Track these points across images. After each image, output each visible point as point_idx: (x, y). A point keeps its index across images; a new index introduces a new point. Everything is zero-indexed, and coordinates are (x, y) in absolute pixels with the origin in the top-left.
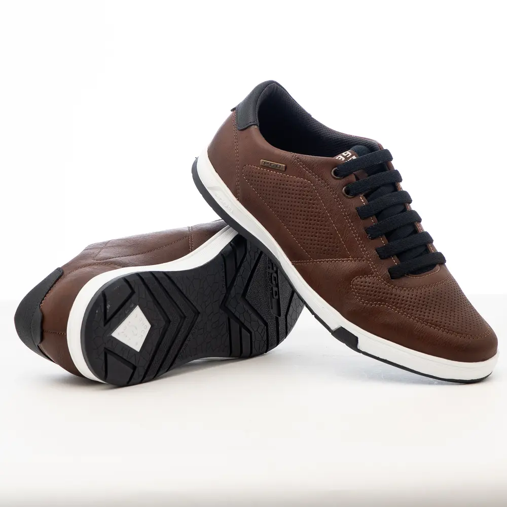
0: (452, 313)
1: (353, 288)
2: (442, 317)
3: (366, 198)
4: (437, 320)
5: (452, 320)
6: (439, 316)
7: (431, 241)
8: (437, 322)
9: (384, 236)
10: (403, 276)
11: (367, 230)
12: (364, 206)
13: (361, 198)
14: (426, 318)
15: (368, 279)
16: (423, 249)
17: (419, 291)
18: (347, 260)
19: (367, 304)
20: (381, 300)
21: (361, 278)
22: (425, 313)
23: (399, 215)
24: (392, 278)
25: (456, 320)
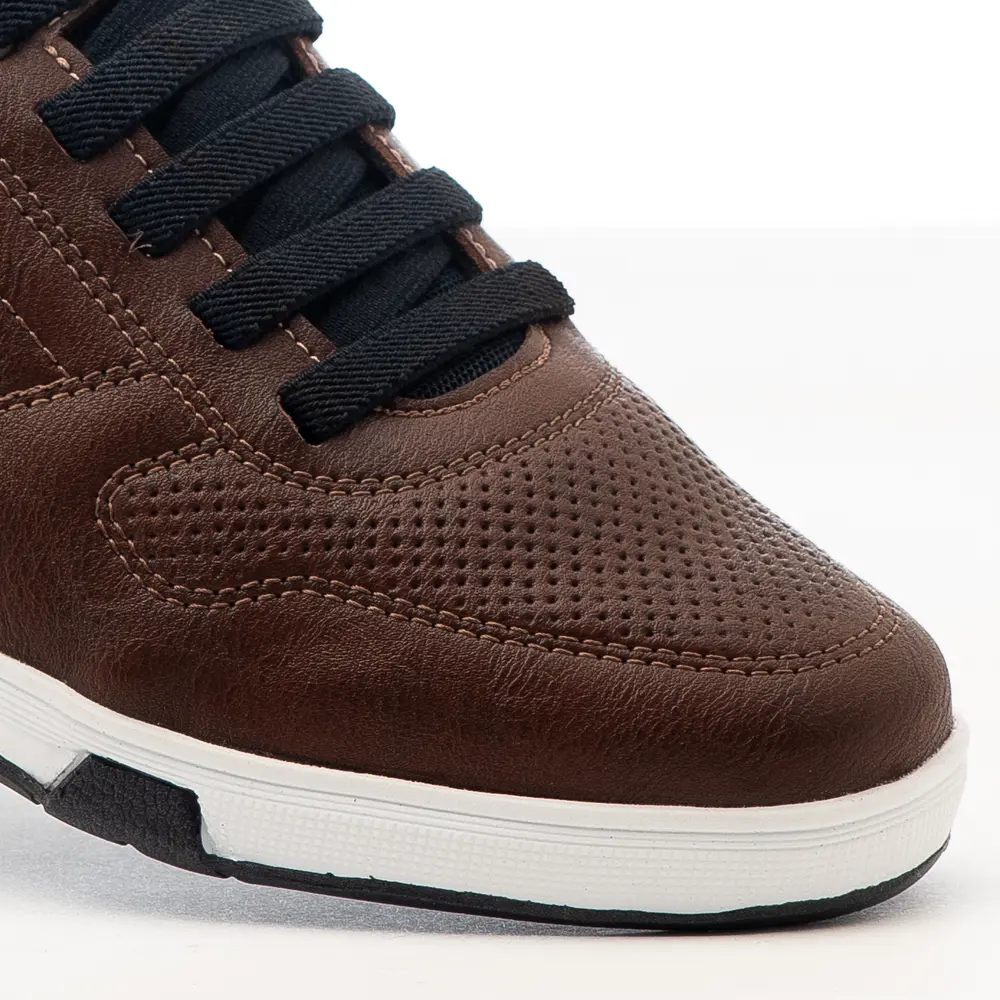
0: (674, 561)
1: (112, 533)
2: (623, 586)
3: (79, 46)
4: (601, 607)
5: (679, 592)
6: (607, 588)
7: (471, 213)
8: (602, 616)
9: (219, 228)
10: (367, 413)
11: (123, 213)
12: (78, 87)
13: (52, 50)
14: (539, 606)
15: (181, 471)
16: (438, 258)
17: (471, 478)
18: (48, 394)
19: (206, 601)
20: (276, 566)
21: (144, 471)
22: (529, 584)
23: (273, 100)
24: (312, 436)
25: (704, 593)
